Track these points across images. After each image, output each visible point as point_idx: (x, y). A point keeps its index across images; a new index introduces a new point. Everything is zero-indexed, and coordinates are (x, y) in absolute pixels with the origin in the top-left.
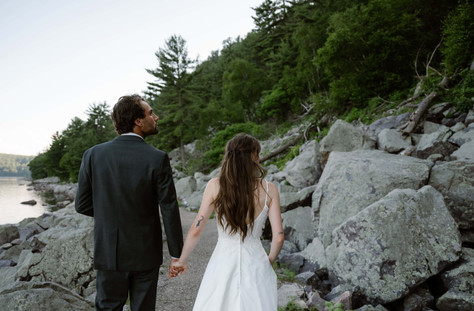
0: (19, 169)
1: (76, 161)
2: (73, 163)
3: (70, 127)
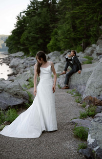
1: (33, 37)
2: (30, 39)
3: (29, 7)
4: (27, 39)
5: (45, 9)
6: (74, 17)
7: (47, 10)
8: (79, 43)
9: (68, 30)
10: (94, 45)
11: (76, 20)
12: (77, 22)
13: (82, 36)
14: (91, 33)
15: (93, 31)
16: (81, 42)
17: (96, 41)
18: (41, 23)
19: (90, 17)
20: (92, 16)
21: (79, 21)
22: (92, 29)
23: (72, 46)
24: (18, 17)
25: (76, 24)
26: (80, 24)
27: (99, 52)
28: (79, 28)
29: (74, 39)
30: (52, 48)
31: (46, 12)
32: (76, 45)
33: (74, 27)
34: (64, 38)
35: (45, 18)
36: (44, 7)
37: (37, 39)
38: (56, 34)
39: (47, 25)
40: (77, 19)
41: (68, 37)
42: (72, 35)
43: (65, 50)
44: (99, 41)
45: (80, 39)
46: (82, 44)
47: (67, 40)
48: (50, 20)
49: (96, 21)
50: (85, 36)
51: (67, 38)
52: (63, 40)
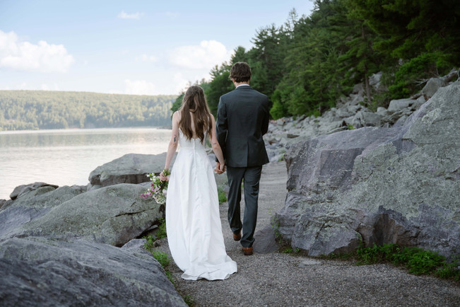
0: (145, 115)
5: (259, 63)
6: (307, 77)
7: (263, 64)
8: (315, 106)
9: (303, 93)
10: (333, 109)
11: (309, 80)
12: (312, 83)
13: (318, 99)
14: (330, 96)
15: (332, 94)
16: (317, 105)
17: (335, 104)
18: (256, 82)
19: (328, 78)
20: (330, 76)
21: (314, 81)
22: (331, 92)
23: (307, 111)
24: (214, 72)
25: (309, 84)
26: (314, 84)
27: (342, 115)
28: (314, 89)
29: (309, 103)
30: (276, 115)
31: (261, 67)
32: (312, 109)
33: (307, 88)
34: (298, 102)
35: (260, 75)
36: (257, 60)
38: (279, 97)
40: (310, 78)
41: (303, 101)
42: (308, 98)
43: (296, 115)
44: (338, 104)
45: (316, 103)
46: (320, 108)
47: (302, 104)
48: (267, 77)
49: (335, 82)
50: (321, 99)
51: (301, 102)
52: (298, 104)
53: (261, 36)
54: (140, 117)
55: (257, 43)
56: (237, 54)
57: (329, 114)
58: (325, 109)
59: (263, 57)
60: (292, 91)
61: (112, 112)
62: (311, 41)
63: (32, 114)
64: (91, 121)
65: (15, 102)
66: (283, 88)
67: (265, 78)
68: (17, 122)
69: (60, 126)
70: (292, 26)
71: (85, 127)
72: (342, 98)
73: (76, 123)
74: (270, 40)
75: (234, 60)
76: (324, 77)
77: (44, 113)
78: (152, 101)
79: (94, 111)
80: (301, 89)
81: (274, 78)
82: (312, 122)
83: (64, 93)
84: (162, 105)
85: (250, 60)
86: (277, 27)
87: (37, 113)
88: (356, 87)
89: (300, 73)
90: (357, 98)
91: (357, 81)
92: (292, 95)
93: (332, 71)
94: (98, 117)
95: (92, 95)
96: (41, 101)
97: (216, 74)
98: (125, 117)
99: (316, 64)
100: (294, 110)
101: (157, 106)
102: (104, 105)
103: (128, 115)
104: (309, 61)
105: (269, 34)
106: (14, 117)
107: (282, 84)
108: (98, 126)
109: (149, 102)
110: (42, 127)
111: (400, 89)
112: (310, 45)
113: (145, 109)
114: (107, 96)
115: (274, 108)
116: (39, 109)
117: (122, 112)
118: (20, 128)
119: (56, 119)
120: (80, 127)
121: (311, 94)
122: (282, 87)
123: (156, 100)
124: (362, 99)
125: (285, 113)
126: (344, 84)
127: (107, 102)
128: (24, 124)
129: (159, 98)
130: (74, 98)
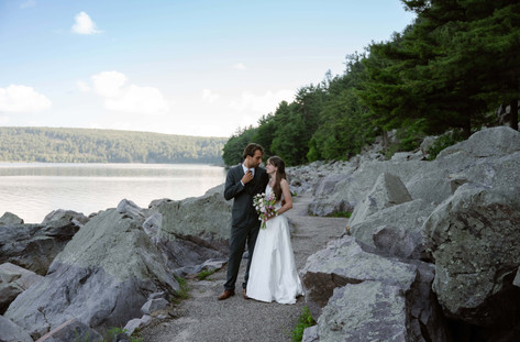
4: (280, 148)
5: (299, 115)
6: (338, 129)
8: (344, 153)
9: (334, 142)
10: (358, 155)
11: (339, 131)
12: (342, 133)
13: (346, 147)
14: (356, 145)
15: (358, 143)
17: (360, 152)
19: (355, 130)
20: (356, 128)
22: (357, 141)
23: (336, 156)
25: (339, 135)
28: (343, 139)
29: (339, 150)
30: (312, 158)
32: (341, 155)
33: (337, 137)
34: (330, 149)
36: (298, 113)
37: (290, 148)
38: (314, 144)
39: (301, 132)
40: (340, 129)
42: (338, 146)
43: (328, 159)
45: (345, 150)
46: (347, 154)
47: (333, 150)
50: (348, 146)
53: (301, 93)
54: (195, 155)
55: (298, 99)
56: (281, 107)
57: (354, 159)
58: (352, 155)
59: (303, 110)
60: (325, 139)
61: (170, 150)
62: (343, 100)
63: (102, 149)
64: (153, 157)
65: (88, 139)
66: (318, 137)
67: (304, 128)
68: (89, 155)
69: (126, 160)
70: (328, 84)
71: (147, 162)
72: (366, 147)
73: (139, 159)
74: (309, 96)
75: (278, 112)
76: (351, 129)
77: (112, 149)
78: (205, 142)
79: (156, 149)
80: (332, 138)
81: (311, 128)
82: (340, 166)
83: (130, 132)
84: (213, 146)
85: (291, 113)
86: (315, 85)
87: (106, 149)
88: (378, 138)
89: (333, 126)
90: (378, 147)
91: (377, 134)
92: (325, 143)
93: (358, 125)
94: (160, 154)
95: (153, 135)
96: (111, 139)
97: (263, 122)
98: (182, 155)
99: (346, 118)
100: (327, 155)
101: (210, 147)
102: (164, 144)
103: (184, 153)
104: (340, 116)
105: (308, 91)
106: (87, 151)
107: (317, 133)
108: (158, 162)
109: (203, 142)
110: (110, 161)
111: (410, 142)
112: (340, 103)
113: (199, 149)
114: (167, 137)
115: (310, 152)
116: (109, 145)
117: (179, 150)
118: (92, 161)
119: (123, 155)
120: (142, 162)
121: (341, 142)
122: (317, 135)
123: (208, 141)
124: (381, 149)
125: (319, 157)
126: (367, 136)
127: (167, 141)
128: (95, 157)
129: (212, 139)
130: (138, 136)
